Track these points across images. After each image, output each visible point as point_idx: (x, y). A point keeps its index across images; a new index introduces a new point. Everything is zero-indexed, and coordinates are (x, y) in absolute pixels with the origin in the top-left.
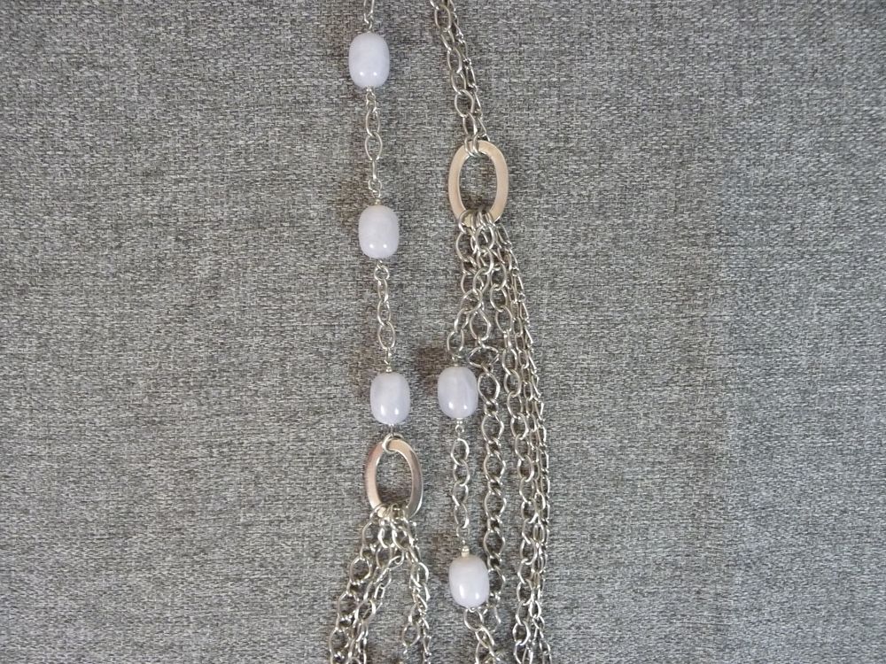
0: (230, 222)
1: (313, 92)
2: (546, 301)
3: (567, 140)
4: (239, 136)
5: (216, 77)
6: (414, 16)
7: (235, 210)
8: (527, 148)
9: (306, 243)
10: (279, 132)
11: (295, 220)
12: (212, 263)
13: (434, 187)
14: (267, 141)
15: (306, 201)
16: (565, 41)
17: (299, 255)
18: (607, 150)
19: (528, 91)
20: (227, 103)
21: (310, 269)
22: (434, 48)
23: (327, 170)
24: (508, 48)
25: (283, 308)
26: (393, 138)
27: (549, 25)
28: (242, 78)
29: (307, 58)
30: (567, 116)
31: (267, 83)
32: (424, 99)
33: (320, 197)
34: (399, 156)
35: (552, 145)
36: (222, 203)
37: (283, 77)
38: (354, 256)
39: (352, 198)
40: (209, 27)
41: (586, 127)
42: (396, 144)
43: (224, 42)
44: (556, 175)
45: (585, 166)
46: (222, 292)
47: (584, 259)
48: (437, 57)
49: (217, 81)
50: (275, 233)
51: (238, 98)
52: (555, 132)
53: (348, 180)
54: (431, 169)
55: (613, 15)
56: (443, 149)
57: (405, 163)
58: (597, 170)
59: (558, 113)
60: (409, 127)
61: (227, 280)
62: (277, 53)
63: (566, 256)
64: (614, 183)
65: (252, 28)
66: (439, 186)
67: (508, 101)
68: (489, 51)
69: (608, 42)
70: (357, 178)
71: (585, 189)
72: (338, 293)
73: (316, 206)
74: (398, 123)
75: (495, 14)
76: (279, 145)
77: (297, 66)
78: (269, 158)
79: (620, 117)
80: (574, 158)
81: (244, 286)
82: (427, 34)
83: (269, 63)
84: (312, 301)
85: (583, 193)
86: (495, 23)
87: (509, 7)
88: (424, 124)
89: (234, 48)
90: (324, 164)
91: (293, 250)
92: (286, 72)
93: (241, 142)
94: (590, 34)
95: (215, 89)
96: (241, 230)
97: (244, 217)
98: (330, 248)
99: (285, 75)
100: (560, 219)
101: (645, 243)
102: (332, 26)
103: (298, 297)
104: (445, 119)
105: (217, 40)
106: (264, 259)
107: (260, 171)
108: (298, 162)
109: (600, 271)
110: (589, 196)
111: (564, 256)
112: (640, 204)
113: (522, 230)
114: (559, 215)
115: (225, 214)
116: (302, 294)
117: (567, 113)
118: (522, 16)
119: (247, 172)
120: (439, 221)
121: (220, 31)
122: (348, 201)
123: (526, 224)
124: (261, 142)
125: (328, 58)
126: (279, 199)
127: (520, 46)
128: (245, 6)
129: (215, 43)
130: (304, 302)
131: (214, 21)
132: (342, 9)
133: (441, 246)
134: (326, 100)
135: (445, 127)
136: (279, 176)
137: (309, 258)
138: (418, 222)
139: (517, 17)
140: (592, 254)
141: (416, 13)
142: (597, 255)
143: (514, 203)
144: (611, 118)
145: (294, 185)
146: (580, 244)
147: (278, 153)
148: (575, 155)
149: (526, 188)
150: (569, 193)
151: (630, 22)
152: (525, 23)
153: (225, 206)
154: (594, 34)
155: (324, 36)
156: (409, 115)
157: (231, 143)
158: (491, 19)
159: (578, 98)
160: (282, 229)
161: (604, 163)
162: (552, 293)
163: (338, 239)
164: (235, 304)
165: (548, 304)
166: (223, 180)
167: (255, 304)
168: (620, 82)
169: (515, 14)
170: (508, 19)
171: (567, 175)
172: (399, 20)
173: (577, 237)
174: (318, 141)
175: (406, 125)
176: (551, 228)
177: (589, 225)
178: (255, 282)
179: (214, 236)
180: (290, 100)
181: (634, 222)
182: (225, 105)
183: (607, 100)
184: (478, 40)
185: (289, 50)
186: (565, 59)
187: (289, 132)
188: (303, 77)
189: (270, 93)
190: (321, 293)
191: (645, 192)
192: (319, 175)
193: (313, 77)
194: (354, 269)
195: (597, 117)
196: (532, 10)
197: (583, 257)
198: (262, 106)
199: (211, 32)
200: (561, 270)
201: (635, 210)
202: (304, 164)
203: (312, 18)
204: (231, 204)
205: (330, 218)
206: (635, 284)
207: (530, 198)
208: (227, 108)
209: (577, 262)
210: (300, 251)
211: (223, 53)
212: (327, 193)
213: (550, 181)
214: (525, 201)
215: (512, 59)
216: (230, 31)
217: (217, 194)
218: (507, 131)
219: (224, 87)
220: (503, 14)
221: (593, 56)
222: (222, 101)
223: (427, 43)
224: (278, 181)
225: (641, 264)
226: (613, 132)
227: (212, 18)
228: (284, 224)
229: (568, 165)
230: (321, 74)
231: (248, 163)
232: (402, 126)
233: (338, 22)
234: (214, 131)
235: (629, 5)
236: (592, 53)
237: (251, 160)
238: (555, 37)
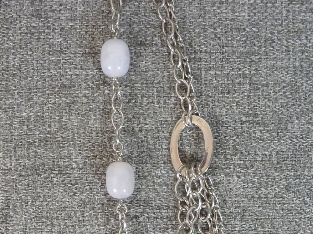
0: (16, 170)
1: (76, 79)
2: (238, 229)
3: (255, 115)
4: (23, 110)
5: (8, 68)
6: (148, 26)
7: (20, 161)
8: (226, 121)
9: (69, 185)
10: (51, 107)
11: (62, 169)
12: (4, 198)
13: (160, 147)
14: (43, 113)
15: (70, 156)
16: (255, 45)
17: (64, 194)
18: (284, 123)
19: (228, 80)
20: (15, 86)
21: (72, 203)
22: (162, 49)
23: (85, 135)
24: (214, 50)
25: (53, 230)
26: (131, 113)
27: (244, 33)
28: (25, 69)
29: (72, 55)
30: (255, 98)
31: (43, 73)
32: (154, 85)
33: (80, 153)
34: (135, 125)
35: (244, 119)
36: (11, 157)
37: (55, 68)
38: (103, 195)
39: (102, 154)
40: (3, 33)
41: (269, 107)
42: (133, 117)
43: (14, 43)
44: (247, 140)
45: (267, 134)
46: (10, 219)
47: (265, 200)
48: (163, 55)
49: (8, 71)
50: (48, 178)
51: (23, 83)
52: (247, 110)
53: (100, 142)
54: (158, 135)
55: (289, 27)
56: (167, 121)
57: (139, 130)
58: (276, 137)
59: (249, 96)
60: (143, 105)
61: (14, 211)
62: (51, 51)
63: (253, 197)
64: (288, 146)
65: (33, 34)
66: (164, 147)
67: (214, 87)
68: (201, 52)
69: (286, 46)
70: (106, 140)
71: (267, 150)
72: (91, 221)
73: (76, 160)
74: (135, 102)
75: (205, 25)
76: (51, 117)
77: (64, 61)
78: (44, 125)
79: (293, 100)
80: (260, 128)
81: (25, 215)
82: (157, 39)
83: (45, 59)
84: (73, 226)
85: (266, 153)
86: (206, 31)
87: (215, 20)
88: (154, 103)
89: (20, 48)
90: (82, 130)
91: (60, 190)
92: (57, 64)
93: (24, 114)
94: (273, 40)
95: (6, 76)
96: (23, 176)
97: (26, 167)
98: (86, 189)
99: (56, 67)
100: (249, 171)
101: (309, 189)
102: (90, 33)
103: (64, 223)
104: (168, 100)
105: (8, 42)
106: (40, 196)
107: (37, 135)
108: (65, 129)
109: (276, 208)
110: (270, 156)
111: (251, 198)
112: (306, 161)
113: (222, 179)
114: (248, 169)
115: (13, 164)
116: (66, 221)
117: (255, 96)
118: (225, 27)
119: (29, 135)
120: (163, 172)
121: (10, 36)
122: (99, 157)
123: (224, 174)
124: (39, 114)
125: (86, 55)
126: (51, 154)
127: (223, 48)
128: (29, 18)
129: (7, 44)
130: (67, 227)
131: (7, 28)
132: (97, 20)
133: (164, 189)
134: (84, 85)
135: (168, 105)
136: (51, 138)
137: (71, 196)
138: (148, 172)
139: (221, 28)
140: (271, 196)
141: (149, 24)
142: (275, 197)
143: (217, 160)
144: (287, 101)
145: (61, 145)
146: (263, 189)
147: (51, 122)
148: (260, 126)
149: (225, 149)
150: (255, 153)
151: (301, 32)
152: (227, 32)
153: (13, 159)
154: (276, 40)
155: (84, 40)
156: (143, 96)
157: (18, 115)
158: (202, 29)
159: (264, 86)
160: (52, 175)
161: (281, 132)
162: (242, 224)
163: (92, 183)
164: (20, 227)
165: (239, 231)
166: (11, 141)
167: (33, 227)
168: (293, 75)
169: (219, 26)
170: (214, 29)
171: (254, 140)
172: (137, 29)
173: (261, 184)
174: (78, 114)
175: (141, 103)
176: (242, 178)
177: (269, 176)
178: (33, 212)
179: (6, 179)
180: (59, 84)
181: (301, 174)
182: (14, 88)
183: (284, 87)
184: (193, 44)
185: (59, 49)
186: (255, 58)
187: (58, 107)
188: (69, 68)
189: (45, 80)
190: (79, 220)
191: (309, 153)
192: (79, 138)
193: (75, 68)
194: (103, 204)
195: (276, 100)
196: (232, 23)
197: (265, 198)
198: (39, 89)
199: (4, 36)
200: (249, 207)
201: (302, 165)
202: (69, 130)
203: (76, 26)
204: (17, 157)
205: (86, 169)
206: (301, 218)
207: (228, 156)
208: (15, 90)
209: (261, 202)
210: (65, 191)
211: (13, 51)
212: (85, 151)
213: (243, 144)
214: (224, 158)
215: (217, 57)
216: (18, 35)
217: (7, 150)
218: (212, 109)
219: (14, 75)
220: (211, 25)
221: (274, 56)
222: (11, 85)
223: (157, 45)
224: (50, 141)
225: (305, 204)
226: (288, 110)
227: (6, 26)
228: (54, 172)
229: (255, 133)
230: (81, 67)
231: (29, 129)
232: (138, 104)
233: (94, 30)
234: (6, 106)
235: (301, 20)
236: (274, 54)
237: (32, 126)
238: (248, 42)
